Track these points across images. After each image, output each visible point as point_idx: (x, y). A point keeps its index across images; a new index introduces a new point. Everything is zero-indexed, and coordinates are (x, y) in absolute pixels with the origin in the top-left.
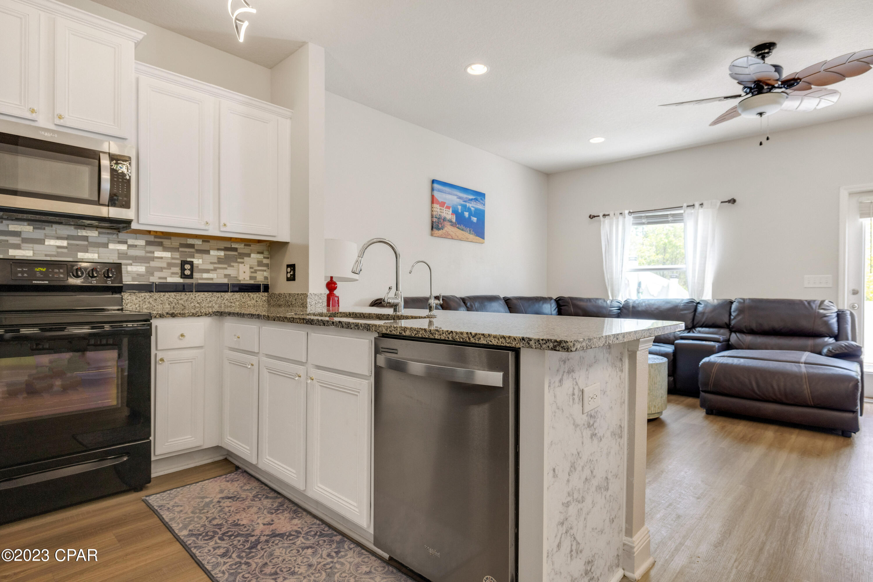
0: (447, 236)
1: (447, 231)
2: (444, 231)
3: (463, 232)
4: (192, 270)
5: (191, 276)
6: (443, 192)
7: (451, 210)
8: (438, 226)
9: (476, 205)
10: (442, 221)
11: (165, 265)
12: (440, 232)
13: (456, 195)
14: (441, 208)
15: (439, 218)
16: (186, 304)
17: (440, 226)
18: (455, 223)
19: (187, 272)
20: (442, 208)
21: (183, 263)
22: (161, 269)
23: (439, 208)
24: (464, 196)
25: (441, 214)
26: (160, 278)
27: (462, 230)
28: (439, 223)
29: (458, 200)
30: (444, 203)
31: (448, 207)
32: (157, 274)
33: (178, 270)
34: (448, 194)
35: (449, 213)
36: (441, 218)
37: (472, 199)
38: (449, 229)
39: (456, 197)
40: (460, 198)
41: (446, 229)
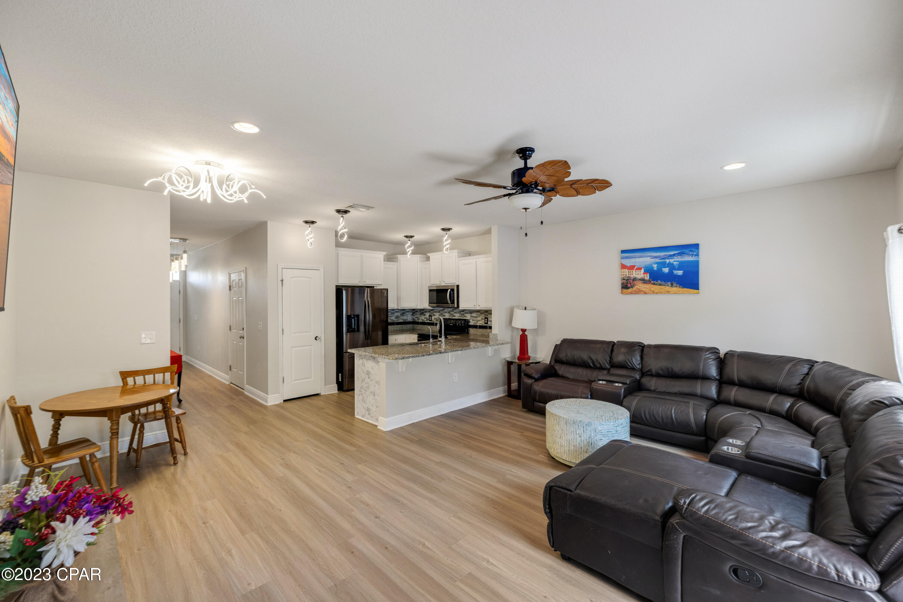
0: (638, 292)
1: (639, 287)
2: (634, 289)
3: (661, 287)
4: (487, 321)
5: (487, 323)
6: (632, 258)
7: (643, 271)
8: (627, 286)
9: (681, 258)
10: (631, 281)
11: (480, 319)
12: (629, 290)
13: (650, 256)
14: (630, 271)
15: (628, 280)
16: (485, 334)
17: (629, 285)
18: (649, 280)
19: (486, 322)
20: (632, 271)
21: (485, 318)
22: (479, 321)
23: (627, 271)
24: (662, 254)
25: (630, 275)
26: (480, 324)
27: (660, 285)
28: (627, 283)
29: (653, 260)
30: (635, 266)
31: (640, 269)
32: (479, 322)
33: (483, 321)
34: (638, 258)
35: (639, 273)
36: (630, 279)
37: (674, 255)
38: (640, 286)
39: (649, 258)
40: (656, 257)
41: (636, 287)
